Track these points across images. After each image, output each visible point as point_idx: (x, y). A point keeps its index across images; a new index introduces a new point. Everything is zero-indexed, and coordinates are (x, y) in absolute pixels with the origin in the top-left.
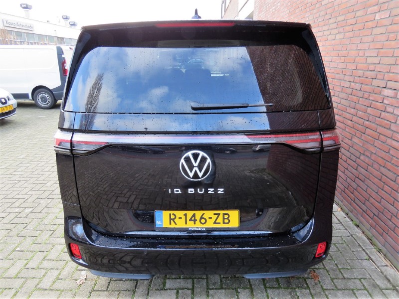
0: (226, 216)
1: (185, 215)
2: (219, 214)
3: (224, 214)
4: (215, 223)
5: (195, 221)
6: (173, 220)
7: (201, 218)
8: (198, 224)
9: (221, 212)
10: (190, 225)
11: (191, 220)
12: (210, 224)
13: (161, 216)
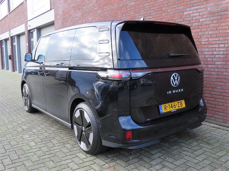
0: (181, 103)
1: (169, 105)
2: (179, 103)
3: (180, 102)
4: (179, 107)
5: (172, 107)
6: (166, 108)
7: (174, 105)
8: (174, 109)
9: (179, 101)
10: (171, 109)
11: (171, 107)
12: (177, 108)
13: (161, 107)
